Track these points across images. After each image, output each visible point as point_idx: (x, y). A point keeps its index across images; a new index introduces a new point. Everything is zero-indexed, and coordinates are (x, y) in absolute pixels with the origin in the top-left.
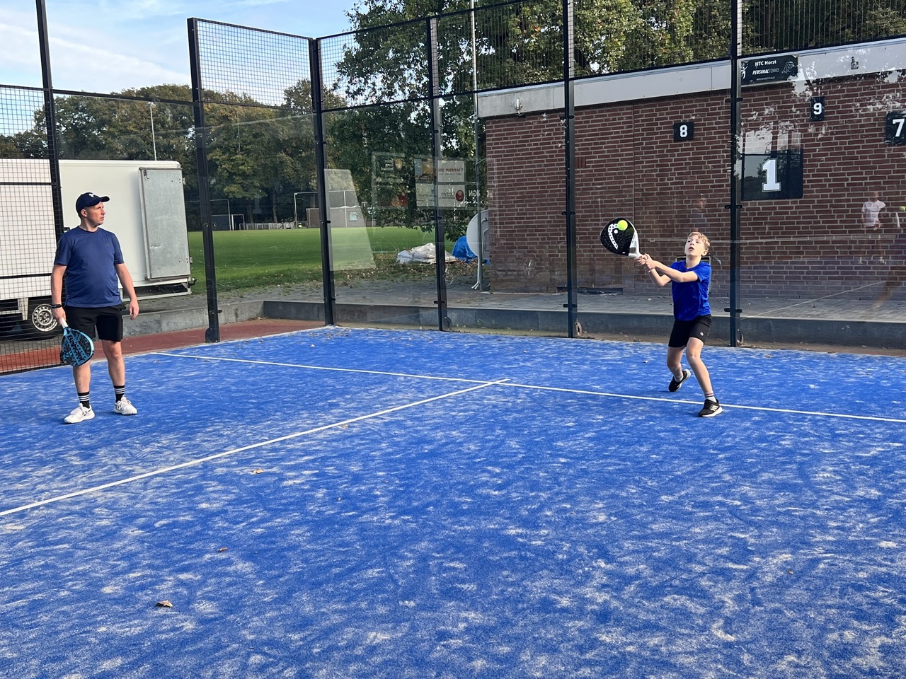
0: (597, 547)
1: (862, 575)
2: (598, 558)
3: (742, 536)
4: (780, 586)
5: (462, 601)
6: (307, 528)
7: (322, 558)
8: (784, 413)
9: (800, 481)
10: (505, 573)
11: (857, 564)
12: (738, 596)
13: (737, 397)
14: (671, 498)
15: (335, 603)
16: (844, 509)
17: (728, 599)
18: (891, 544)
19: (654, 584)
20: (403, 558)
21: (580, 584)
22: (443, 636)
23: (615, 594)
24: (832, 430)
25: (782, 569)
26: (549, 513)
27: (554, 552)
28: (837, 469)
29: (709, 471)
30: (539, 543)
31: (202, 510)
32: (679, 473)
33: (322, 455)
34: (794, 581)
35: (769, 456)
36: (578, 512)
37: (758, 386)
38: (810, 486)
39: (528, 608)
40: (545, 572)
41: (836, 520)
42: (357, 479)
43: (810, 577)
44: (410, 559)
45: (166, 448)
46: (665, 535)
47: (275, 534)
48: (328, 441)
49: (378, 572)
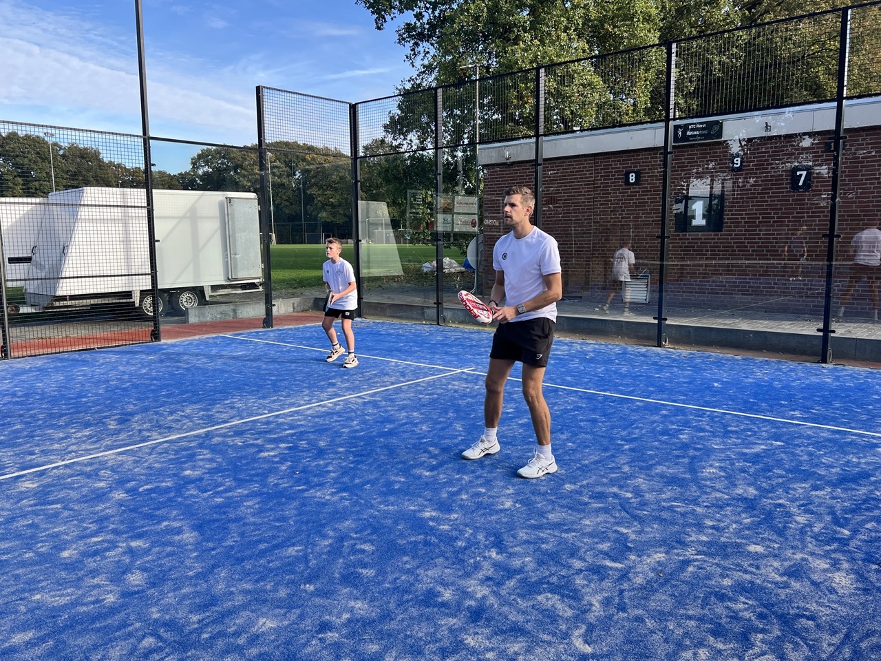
0: (495, 535)
1: (727, 582)
2: (492, 547)
3: (625, 531)
4: (648, 590)
5: (356, 587)
6: (258, 500)
7: (257, 532)
8: (688, 408)
9: (688, 476)
10: (405, 559)
11: (724, 568)
12: (606, 599)
13: (652, 392)
14: (573, 487)
15: (246, 582)
16: (721, 507)
17: (596, 601)
18: (759, 549)
19: (533, 580)
20: (324, 537)
21: (467, 575)
22: (325, 627)
23: (495, 589)
24: (725, 426)
25: (653, 570)
26: (464, 497)
27: (457, 538)
28: (723, 465)
29: (613, 461)
30: (446, 527)
31: (185, 477)
32: (587, 462)
33: (303, 429)
34: (662, 585)
35: (666, 449)
36: (490, 497)
37: (671, 382)
38: (696, 481)
39: (411, 600)
40: (441, 560)
41: (712, 518)
42: (321, 453)
43: (678, 581)
44: (330, 537)
45: (186, 417)
46: (557, 526)
47: (231, 504)
48: (313, 417)
49: (297, 551)
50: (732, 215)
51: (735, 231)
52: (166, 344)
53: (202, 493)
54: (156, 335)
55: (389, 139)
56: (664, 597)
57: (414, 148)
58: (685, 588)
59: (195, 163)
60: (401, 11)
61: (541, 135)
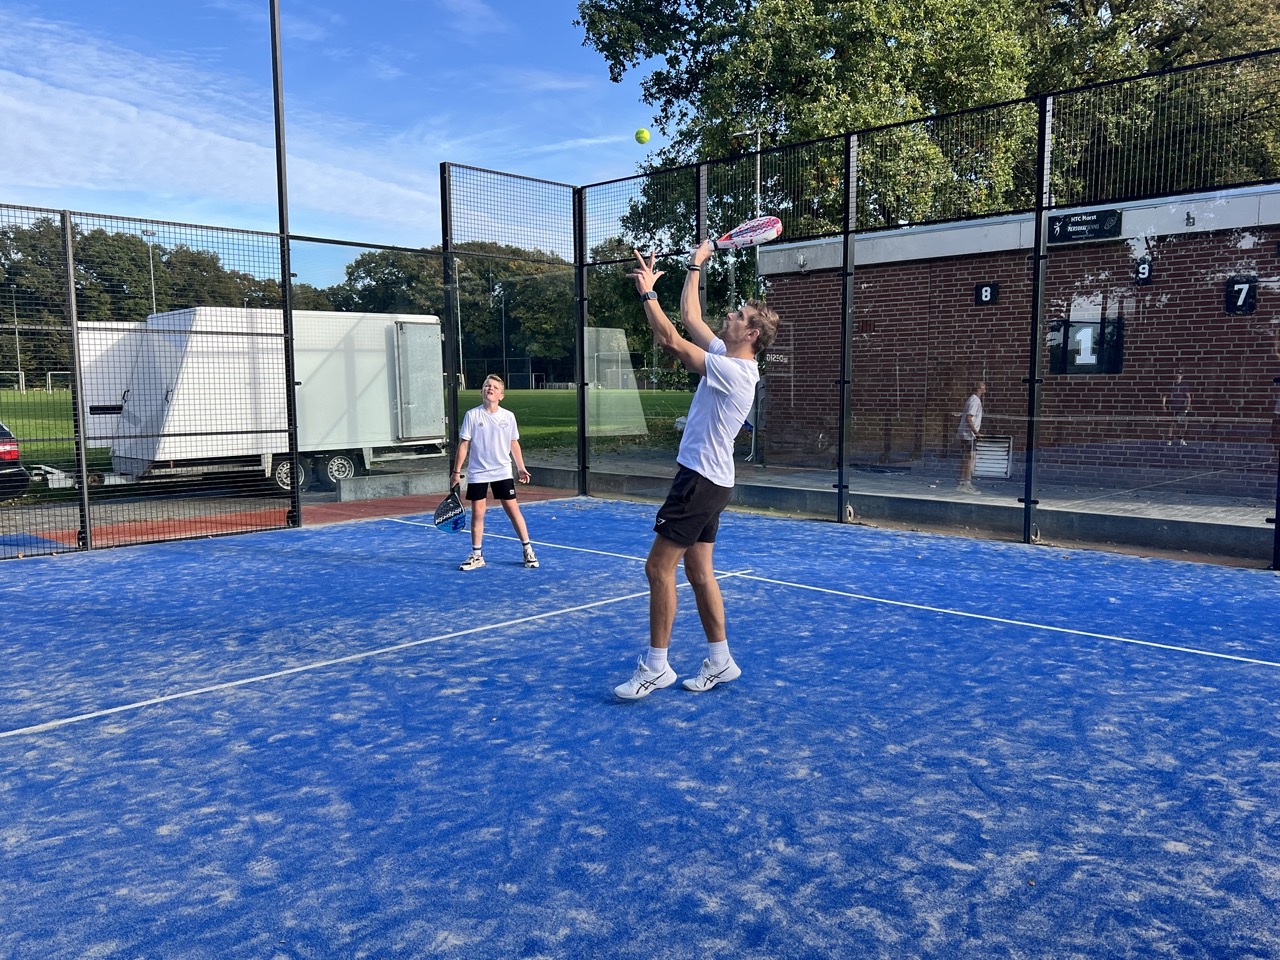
0: (783, 817)
1: (1133, 897)
2: (779, 836)
3: (977, 816)
4: (1013, 905)
5: (579, 889)
6: (437, 758)
7: (435, 805)
8: (1070, 634)
9: (1071, 736)
10: (651, 849)
11: (1129, 876)
12: (951, 917)
13: (1016, 610)
14: (899, 749)
15: (419, 878)
16: (1123, 784)
17: (934, 920)
18: (1182, 848)
19: (841, 885)
20: (533, 814)
21: (742, 876)
22: (532, 947)
23: (783, 897)
24: (1127, 662)
25: (1021, 875)
26: (737, 760)
27: (726, 821)
28: (1124, 720)
29: (958, 712)
30: (711, 805)
31: (332, 723)
32: (919, 712)
33: (502, 656)
34: (1035, 898)
35: (1038, 694)
36: (775, 761)
37: (1045, 596)
38: (1084, 743)
39: (660, 910)
40: (703, 852)
41: (1108, 800)
42: (528, 691)
43: (1058, 893)
44: (542, 815)
45: (336, 636)
46: (876, 806)
47: (399, 763)
48: (517, 638)
49: (493, 834)
50: (1136, 348)
51: (1141, 372)
52: (308, 531)
53: (358, 746)
54: (294, 519)
55: (629, 238)
56: (1037, 918)
57: (666, 250)
58: (1069, 904)
59: (352, 273)
60: (649, 55)
61: (852, 232)
